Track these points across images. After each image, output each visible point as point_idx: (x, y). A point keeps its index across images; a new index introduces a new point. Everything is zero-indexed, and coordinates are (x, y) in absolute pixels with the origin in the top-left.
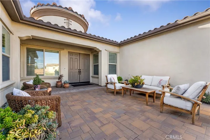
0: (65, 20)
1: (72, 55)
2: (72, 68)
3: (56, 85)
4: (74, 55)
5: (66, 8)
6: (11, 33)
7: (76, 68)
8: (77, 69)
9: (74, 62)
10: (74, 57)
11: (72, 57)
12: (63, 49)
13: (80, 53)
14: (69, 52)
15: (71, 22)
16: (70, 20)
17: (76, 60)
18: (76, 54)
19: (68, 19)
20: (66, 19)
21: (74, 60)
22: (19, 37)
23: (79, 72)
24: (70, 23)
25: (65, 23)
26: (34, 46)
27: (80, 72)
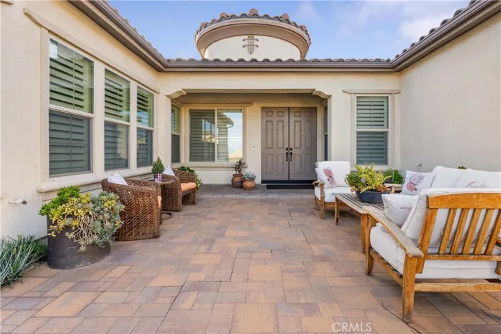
0: (244, 40)
1: (269, 114)
2: (269, 145)
3: (231, 183)
4: (275, 115)
5: (244, 15)
6: (155, 92)
7: (281, 146)
8: (283, 147)
9: (275, 132)
10: (275, 118)
11: (269, 119)
12: (251, 103)
13: (289, 108)
14: (263, 108)
15: (257, 40)
16: (255, 37)
17: (280, 124)
18: (280, 110)
19: (251, 35)
20: (246, 37)
21: (275, 127)
22: (167, 96)
23: (287, 154)
24: (256, 43)
25: (244, 46)
26: (199, 105)
27: (289, 154)
